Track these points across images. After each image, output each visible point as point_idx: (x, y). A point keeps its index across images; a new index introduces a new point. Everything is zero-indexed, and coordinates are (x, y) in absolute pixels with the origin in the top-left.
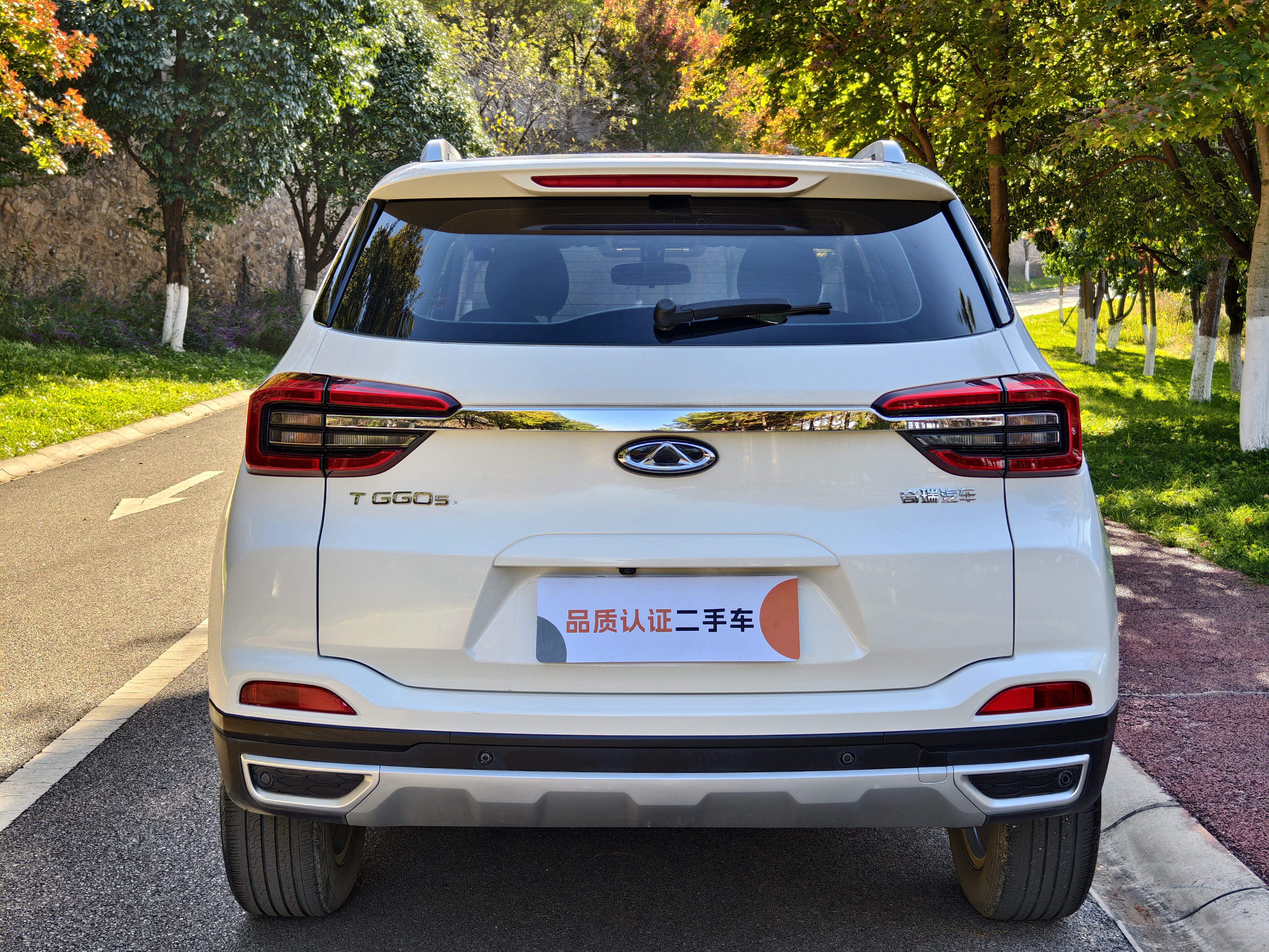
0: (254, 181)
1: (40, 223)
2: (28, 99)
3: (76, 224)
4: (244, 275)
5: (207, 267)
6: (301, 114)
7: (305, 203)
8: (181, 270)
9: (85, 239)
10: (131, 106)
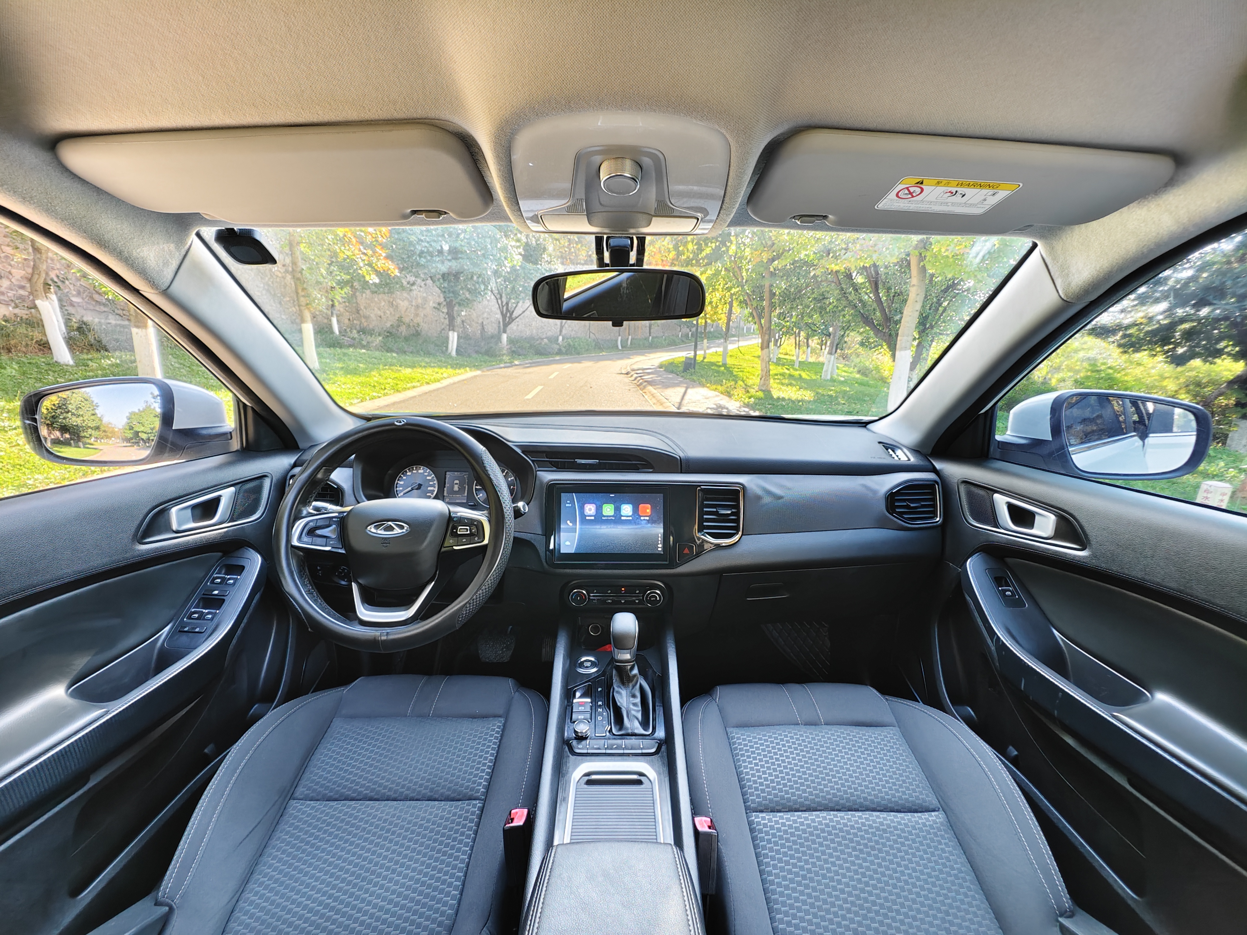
0: (479, 293)
1: (407, 309)
2: (360, 250)
3: (421, 309)
4: (483, 328)
5: (470, 326)
6: (494, 267)
7: (502, 302)
8: (454, 326)
9: (424, 315)
10: (429, 263)
